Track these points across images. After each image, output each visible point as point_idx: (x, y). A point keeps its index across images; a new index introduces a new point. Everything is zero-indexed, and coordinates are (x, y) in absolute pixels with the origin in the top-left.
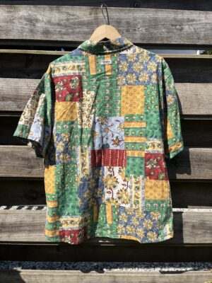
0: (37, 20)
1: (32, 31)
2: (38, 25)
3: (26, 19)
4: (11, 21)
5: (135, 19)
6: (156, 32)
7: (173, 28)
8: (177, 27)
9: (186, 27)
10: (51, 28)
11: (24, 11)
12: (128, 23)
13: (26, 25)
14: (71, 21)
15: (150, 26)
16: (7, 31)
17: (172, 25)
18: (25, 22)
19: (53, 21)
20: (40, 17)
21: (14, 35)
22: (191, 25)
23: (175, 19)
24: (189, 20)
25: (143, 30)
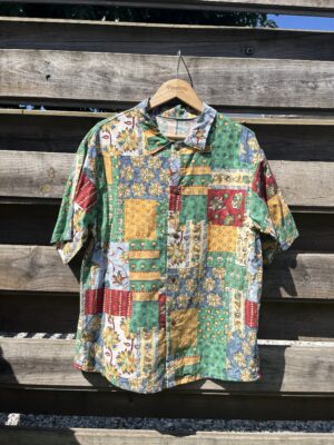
0: (114, 74)
1: (106, 89)
2: (116, 80)
3: (98, 72)
4: (77, 74)
5: (250, 74)
6: (278, 90)
7: (304, 85)
8: (310, 84)
9: (322, 85)
10: (133, 85)
11: (96, 60)
12: (240, 79)
13: (98, 80)
14: (160, 76)
15: (271, 83)
16: (71, 89)
17: (303, 82)
18: (97, 76)
19: (136, 75)
20: (117, 70)
21: (80, 94)
22: (330, 82)
23: (307, 74)
24: (326, 75)
25: (261, 88)
